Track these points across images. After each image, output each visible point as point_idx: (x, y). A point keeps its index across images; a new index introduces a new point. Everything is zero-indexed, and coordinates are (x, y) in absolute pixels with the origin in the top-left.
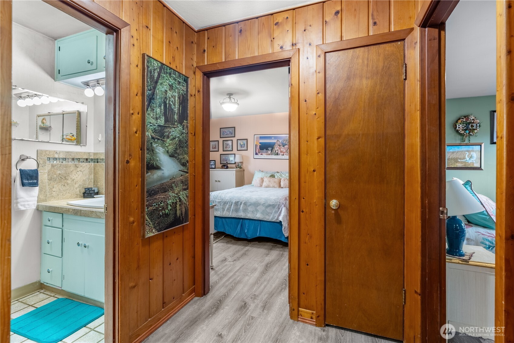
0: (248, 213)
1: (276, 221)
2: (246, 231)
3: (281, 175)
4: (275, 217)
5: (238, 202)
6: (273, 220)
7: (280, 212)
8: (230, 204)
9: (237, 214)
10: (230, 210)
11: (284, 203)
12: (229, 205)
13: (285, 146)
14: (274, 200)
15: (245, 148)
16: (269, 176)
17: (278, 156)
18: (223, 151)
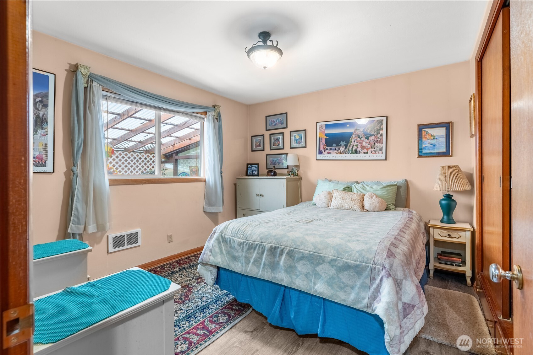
0: (297, 276)
1: (365, 310)
2: (292, 316)
3: (364, 188)
4: (364, 299)
5: (276, 248)
6: (358, 306)
7: (375, 289)
8: (260, 251)
9: (273, 275)
10: (260, 264)
11: (387, 266)
12: (258, 253)
13: (369, 138)
14: (360, 255)
15: (303, 144)
16: (342, 189)
17: (358, 155)
18: (271, 150)
